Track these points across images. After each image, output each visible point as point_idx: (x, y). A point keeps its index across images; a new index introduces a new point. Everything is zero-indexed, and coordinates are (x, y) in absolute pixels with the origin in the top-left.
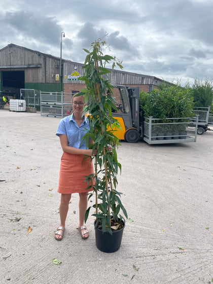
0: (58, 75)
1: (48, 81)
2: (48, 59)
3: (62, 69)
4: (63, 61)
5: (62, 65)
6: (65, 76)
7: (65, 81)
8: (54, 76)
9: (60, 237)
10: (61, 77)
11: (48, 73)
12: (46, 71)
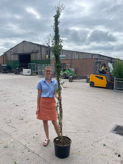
0: (48, 56)
1: (42, 59)
2: (42, 47)
6: (51, 56)
7: (51, 59)
8: (46, 56)
9: (46, 144)
10: (49, 57)
12: (41, 54)
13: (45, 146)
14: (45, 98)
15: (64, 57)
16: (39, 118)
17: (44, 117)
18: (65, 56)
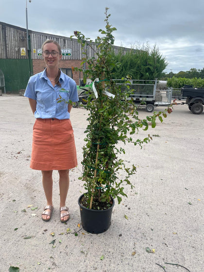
0: (24, 49)
1: (9, 56)
2: (8, 29)
3: (30, 41)
4: (30, 32)
5: (29, 36)
6: (34, 50)
7: (34, 56)
8: (19, 50)
9: (48, 217)
10: (29, 52)
11: (9, 46)
12: (6, 44)
13: (47, 221)
14: (46, 120)
15: (67, 54)
16: (35, 166)
17: (48, 163)
18: (69, 51)
